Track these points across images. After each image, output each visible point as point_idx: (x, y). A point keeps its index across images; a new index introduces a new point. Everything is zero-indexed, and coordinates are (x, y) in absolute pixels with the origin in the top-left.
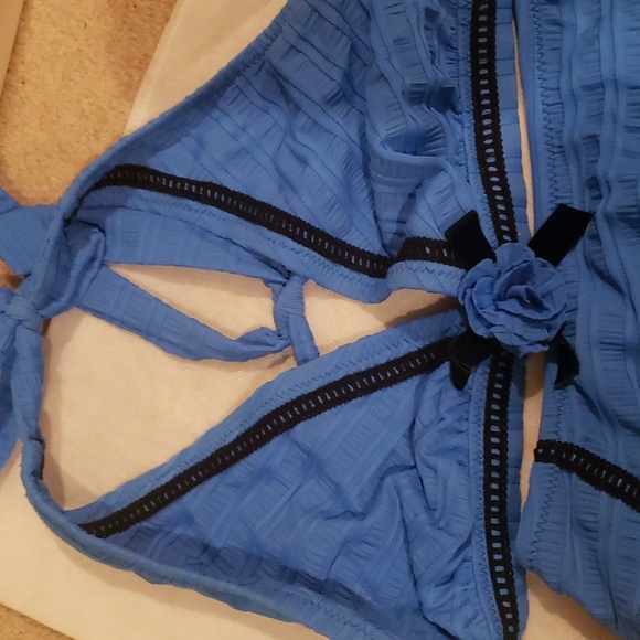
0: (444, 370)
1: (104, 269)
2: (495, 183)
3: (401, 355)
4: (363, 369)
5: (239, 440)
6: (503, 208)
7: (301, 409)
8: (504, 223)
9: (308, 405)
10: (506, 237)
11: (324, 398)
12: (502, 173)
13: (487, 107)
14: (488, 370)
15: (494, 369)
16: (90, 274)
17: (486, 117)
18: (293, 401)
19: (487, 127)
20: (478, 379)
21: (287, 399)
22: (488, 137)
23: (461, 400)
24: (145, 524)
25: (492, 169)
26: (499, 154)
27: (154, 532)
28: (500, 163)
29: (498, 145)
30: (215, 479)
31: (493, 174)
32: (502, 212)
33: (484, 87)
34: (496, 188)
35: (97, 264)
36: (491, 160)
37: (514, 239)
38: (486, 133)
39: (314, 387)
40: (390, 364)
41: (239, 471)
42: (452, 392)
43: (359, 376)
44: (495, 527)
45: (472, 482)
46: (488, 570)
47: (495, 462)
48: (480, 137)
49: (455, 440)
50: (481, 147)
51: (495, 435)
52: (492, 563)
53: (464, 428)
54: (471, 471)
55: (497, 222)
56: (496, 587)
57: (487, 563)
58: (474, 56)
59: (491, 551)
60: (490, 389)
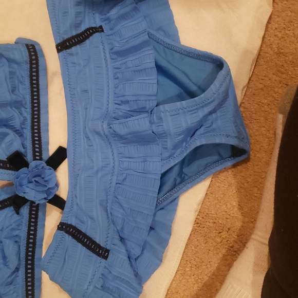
2: (36, 137)
6: (38, 146)
8: (37, 152)
10: (37, 158)
13: (36, 107)
14: (29, 207)
15: (31, 206)
17: (36, 111)
20: (25, 210)
22: (36, 118)
23: (19, 218)
25: (36, 131)
26: (39, 125)
28: (39, 129)
29: (39, 122)
36: (36, 127)
42: (16, 215)
44: (29, 264)
45: (21, 248)
46: (25, 280)
47: (31, 241)
48: (33, 118)
49: (17, 232)
50: (33, 122)
51: (32, 230)
52: (27, 277)
53: (20, 228)
54: (21, 244)
55: (34, 152)
56: (27, 286)
57: (25, 277)
58: (32, 88)
59: (27, 273)
60: (30, 214)
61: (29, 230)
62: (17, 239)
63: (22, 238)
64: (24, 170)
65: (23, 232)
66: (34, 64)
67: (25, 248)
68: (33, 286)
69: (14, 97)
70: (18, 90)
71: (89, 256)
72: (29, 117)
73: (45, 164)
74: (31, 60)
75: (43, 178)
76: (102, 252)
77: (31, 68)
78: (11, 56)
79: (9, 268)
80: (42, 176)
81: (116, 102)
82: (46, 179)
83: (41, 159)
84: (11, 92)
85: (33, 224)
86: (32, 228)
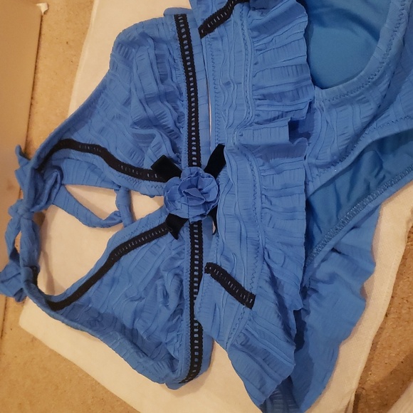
1: (62, 187)
2: (193, 136)
4: (148, 229)
6: (195, 148)
8: (195, 156)
10: (194, 164)
13: (193, 97)
14: (189, 229)
15: (192, 228)
16: (55, 191)
17: (193, 102)
19: (193, 107)
20: (185, 233)
23: (179, 244)
24: (77, 302)
25: (193, 129)
26: (196, 120)
27: (81, 306)
28: (197, 125)
29: (196, 116)
32: (194, 150)
33: (192, 87)
34: (193, 139)
35: (58, 185)
36: (193, 124)
38: (193, 110)
42: (175, 240)
45: (184, 283)
46: (190, 325)
47: (196, 273)
48: (190, 113)
49: (178, 263)
50: (190, 117)
51: (196, 260)
53: (182, 257)
54: (184, 278)
55: (190, 156)
56: (193, 333)
57: (190, 322)
58: (187, 72)
59: (192, 316)
60: (192, 238)
61: (193, 259)
62: (178, 271)
63: (185, 271)
64: (174, 180)
65: (185, 263)
66: (185, 39)
67: (189, 283)
68: (200, 332)
69: (162, 87)
70: (172, 78)
71: (233, 304)
72: (186, 112)
73: (201, 171)
74: (180, 35)
75: (200, 190)
76: (245, 298)
77: (182, 45)
78: (156, 34)
79: (169, 309)
80: (199, 187)
81: (256, 97)
82: (204, 190)
83: (199, 165)
84: (159, 82)
85: (196, 251)
86: (197, 257)
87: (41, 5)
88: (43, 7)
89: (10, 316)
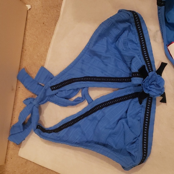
0: (137, 99)
2: (147, 59)
3: (127, 94)
5: (91, 110)
6: (149, 64)
7: (105, 105)
8: (150, 67)
9: (106, 104)
10: (150, 70)
11: (110, 103)
12: (148, 56)
13: (143, 42)
15: (148, 100)
17: (143, 44)
18: (103, 103)
19: (144, 46)
21: (102, 102)
22: (144, 48)
25: (146, 55)
26: (147, 52)
28: (147, 54)
29: (146, 50)
30: (85, 118)
31: (146, 57)
32: (149, 65)
33: (142, 37)
34: (147, 60)
36: (145, 53)
37: (152, 71)
38: (143, 48)
39: (108, 100)
40: (125, 96)
41: (90, 117)
43: (118, 98)
44: (145, 134)
45: (141, 124)
46: (142, 142)
47: (147, 120)
50: (143, 51)
51: (147, 114)
52: (143, 141)
55: (148, 67)
56: (143, 146)
57: (142, 141)
59: (143, 139)
60: (147, 104)
61: (146, 113)
63: (142, 118)
65: (142, 115)
67: (143, 124)
68: (147, 146)
85: (148, 110)
86: (148, 113)
87: (27, 6)
88: (29, 7)
89: (11, 152)
